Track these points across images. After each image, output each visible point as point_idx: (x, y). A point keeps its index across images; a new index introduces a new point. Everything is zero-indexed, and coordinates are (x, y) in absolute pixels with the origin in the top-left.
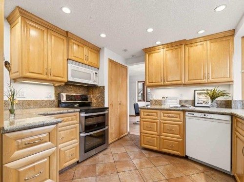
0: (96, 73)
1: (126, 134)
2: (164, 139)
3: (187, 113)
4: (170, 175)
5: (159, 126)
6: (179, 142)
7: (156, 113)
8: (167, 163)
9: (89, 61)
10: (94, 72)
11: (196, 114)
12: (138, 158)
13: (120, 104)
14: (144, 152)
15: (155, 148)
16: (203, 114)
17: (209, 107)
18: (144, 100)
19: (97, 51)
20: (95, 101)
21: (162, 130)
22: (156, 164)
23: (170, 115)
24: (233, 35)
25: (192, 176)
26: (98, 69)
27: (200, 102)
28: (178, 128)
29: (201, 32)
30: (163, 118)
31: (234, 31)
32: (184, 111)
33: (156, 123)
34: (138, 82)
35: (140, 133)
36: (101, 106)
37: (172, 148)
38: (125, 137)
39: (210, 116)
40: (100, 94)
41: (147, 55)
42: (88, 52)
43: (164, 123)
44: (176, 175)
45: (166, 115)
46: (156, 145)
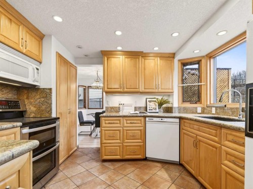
0: (37, 69)
1: (76, 148)
2: (126, 146)
3: (147, 119)
4: (142, 179)
5: (122, 133)
6: (140, 146)
7: (119, 120)
8: (133, 169)
9: (27, 49)
10: (35, 66)
11: (155, 119)
12: (104, 173)
13: (70, 113)
14: (106, 164)
15: (118, 157)
16: (161, 119)
17: (158, 112)
18: (85, 107)
19: (40, 37)
20: (33, 109)
21: (125, 137)
22: (125, 173)
23: (133, 121)
24: (174, 57)
25: (157, 173)
26: (40, 63)
27: (151, 108)
28: (140, 133)
29: (156, 49)
30: (126, 125)
31: (174, 54)
32: (145, 117)
33: (119, 130)
34: (79, 86)
35: (101, 144)
36: (45, 116)
37: (134, 153)
38: (75, 153)
39: (165, 120)
40: (43, 99)
41: (106, 59)
42: (27, 36)
43: (127, 130)
44: (146, 178)
45: (129, 122)
46: (118, 154)
